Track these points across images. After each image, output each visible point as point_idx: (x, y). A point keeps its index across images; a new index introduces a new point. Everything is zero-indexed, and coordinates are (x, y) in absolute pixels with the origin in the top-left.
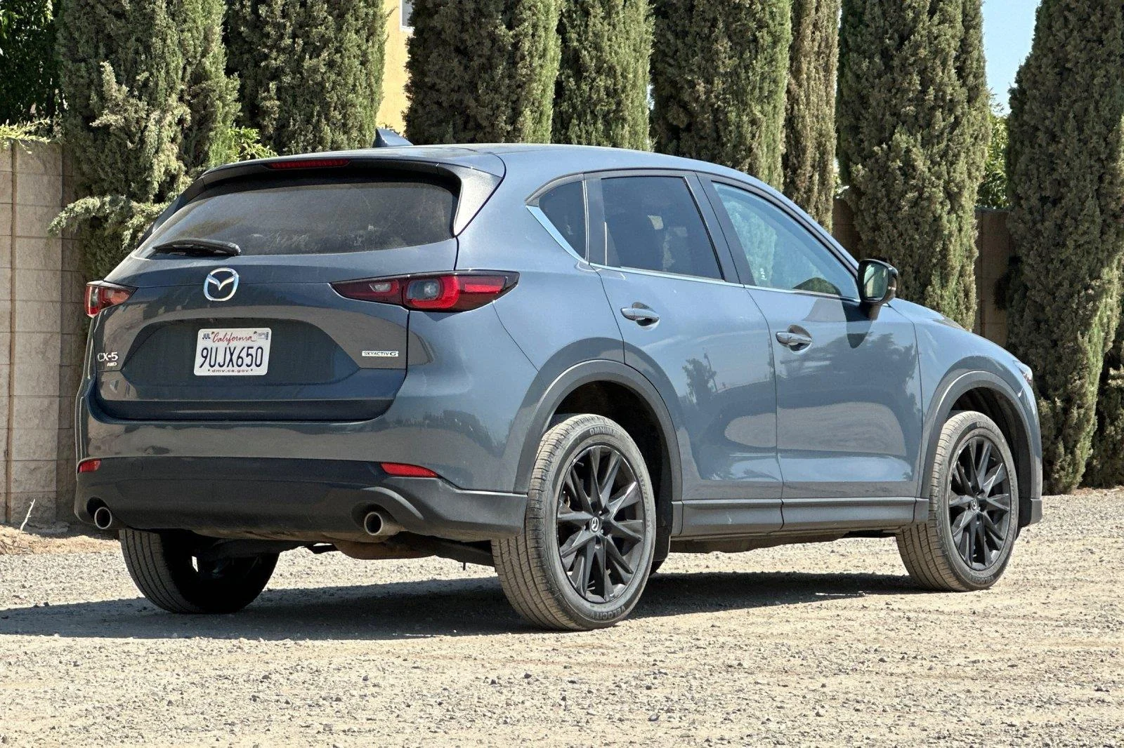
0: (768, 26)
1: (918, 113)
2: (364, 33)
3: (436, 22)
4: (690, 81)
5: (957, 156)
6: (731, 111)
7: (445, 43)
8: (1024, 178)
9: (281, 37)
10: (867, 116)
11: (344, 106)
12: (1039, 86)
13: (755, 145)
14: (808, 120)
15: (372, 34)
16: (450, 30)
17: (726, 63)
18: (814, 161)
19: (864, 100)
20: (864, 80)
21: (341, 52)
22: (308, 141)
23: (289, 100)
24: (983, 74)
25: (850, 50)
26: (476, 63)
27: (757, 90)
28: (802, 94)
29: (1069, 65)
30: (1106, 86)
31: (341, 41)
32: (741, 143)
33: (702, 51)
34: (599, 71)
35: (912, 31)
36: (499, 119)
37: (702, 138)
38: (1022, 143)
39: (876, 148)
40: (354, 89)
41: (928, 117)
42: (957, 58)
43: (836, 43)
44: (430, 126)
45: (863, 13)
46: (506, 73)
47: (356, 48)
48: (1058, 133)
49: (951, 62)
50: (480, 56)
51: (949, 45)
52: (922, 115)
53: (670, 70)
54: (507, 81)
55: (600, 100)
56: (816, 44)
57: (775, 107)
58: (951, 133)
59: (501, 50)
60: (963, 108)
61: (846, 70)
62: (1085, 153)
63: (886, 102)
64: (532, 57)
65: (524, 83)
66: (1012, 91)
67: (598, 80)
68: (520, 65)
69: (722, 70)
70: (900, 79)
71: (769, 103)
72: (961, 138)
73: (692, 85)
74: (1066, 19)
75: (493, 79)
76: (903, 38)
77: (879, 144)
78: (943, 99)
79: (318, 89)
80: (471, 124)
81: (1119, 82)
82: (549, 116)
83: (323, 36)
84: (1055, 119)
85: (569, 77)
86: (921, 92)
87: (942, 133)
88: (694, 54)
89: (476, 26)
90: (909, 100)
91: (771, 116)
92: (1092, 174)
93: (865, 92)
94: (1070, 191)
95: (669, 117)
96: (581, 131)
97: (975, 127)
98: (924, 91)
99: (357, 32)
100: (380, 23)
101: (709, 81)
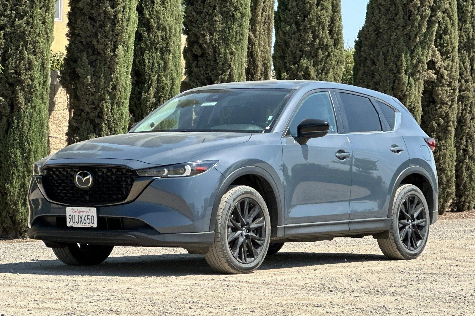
0: (239, 10)
1: (311, 51)
2: (44, 9)
3: (80, 5)
4: (203, 34)
5: (328, 70)
6: (222, 48)
7: (84, 14)
8: (361, 81)
9: (5, 10)
10: (288, 51)
11: (34, 42)
12: (368, 40)
13: (232, 63)
14: (259, 53)
15: (48, 10)
16: (86, 8)
17: (220, 26)
18: (262, 71)
19: (287, 44)
20: (287, 35)
21: (32, 18)
22: (17, 58)
23: (9, 39)
24: (341, 33)
25: (281, 21)
26: (97, 24)
27: (234, 39)
28: (257, 41)
29: (381, 31)
30: (396, 39)
31: (33, 13)
32: (225, 63)
33: (209, 21)
34: (158, 29)
35: (309, 14)
36: (108, 50)
37: (208, 60)
38: (360, 65)
39: (292, 66)
40: (39, 35)
41: (316, 53)
42: (329, 26)
43: (273, 18)
44: (77, 53)
45: (288, 5)
46: (111, 29)
47: (40, 16)
48: (376, 61)
49: (326, 28)
50: (100, 21)
51: (325, 20)
52: (313, 51)
53: (194, 29)
54: (111, 32)
55: (159, 42)
56: (264, 18)
57: (242, 46)
58: (326, 60)
59: (109, 18)
60: (332, 49)
61: (279, 31)
62: (387, 70)
63: (297, 45)
64: (123, 21)
65: (119, 33)
66: (356, 42)
67: (158, 33)
68: (117, 25)
69: (217, 29)
70: (303, 35)
71: (239, 45)
72: (330, 62)
73: (204, 36)
74: (380, 9)
75: (105, 32)
76: (305, 16)
77: (294, 65)
78: (323, 44)
79: (22, 34)
80: (96, 52)
81: (402, 38)
82: (132, 49)
83: (24, 10)
84: (374, 54)
85: (145, 31)
86: (313, 41)
87: (322, 60)
88: (205, 22)
89: (98, 7)
90: (308, 45)
91: (240, 50)
92: (390, 79)
93: (287, 41)
94: (380, 87)
95: (193, 50)
96: (150, 56)
97: (338, 57)
98: (314, 41)
99: (41, 8)
100: (52, 4)
101: (212, 34)
